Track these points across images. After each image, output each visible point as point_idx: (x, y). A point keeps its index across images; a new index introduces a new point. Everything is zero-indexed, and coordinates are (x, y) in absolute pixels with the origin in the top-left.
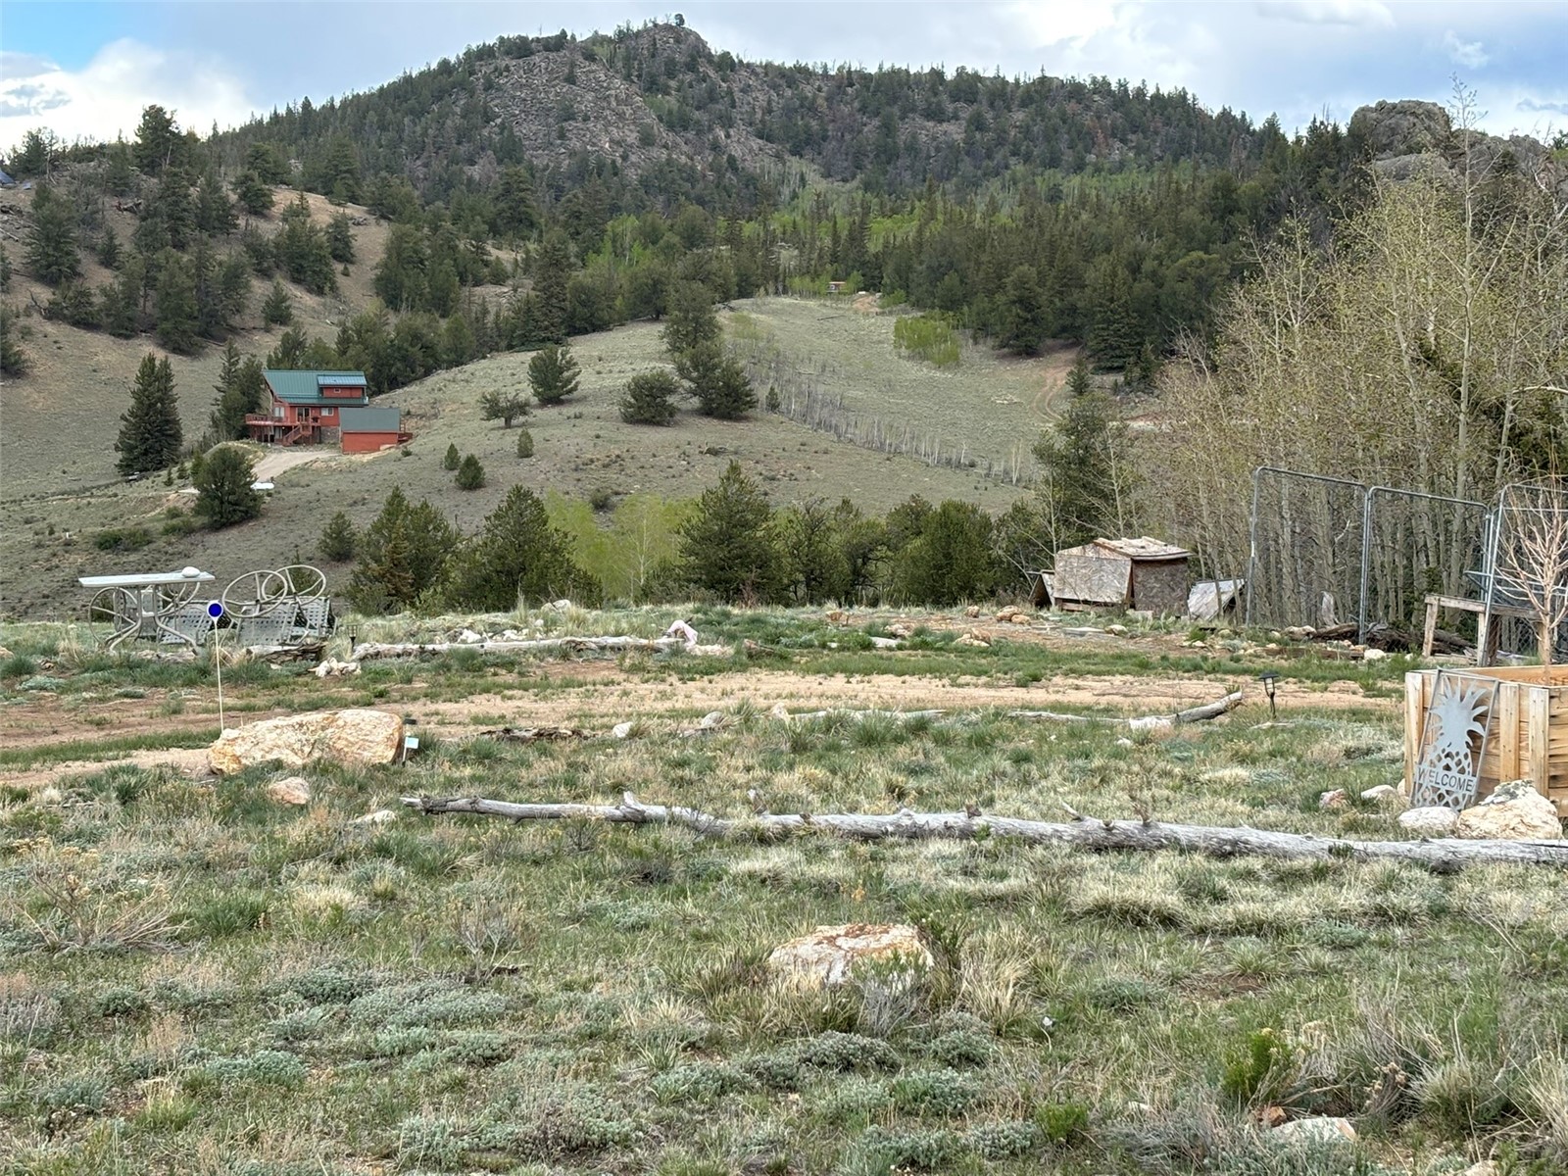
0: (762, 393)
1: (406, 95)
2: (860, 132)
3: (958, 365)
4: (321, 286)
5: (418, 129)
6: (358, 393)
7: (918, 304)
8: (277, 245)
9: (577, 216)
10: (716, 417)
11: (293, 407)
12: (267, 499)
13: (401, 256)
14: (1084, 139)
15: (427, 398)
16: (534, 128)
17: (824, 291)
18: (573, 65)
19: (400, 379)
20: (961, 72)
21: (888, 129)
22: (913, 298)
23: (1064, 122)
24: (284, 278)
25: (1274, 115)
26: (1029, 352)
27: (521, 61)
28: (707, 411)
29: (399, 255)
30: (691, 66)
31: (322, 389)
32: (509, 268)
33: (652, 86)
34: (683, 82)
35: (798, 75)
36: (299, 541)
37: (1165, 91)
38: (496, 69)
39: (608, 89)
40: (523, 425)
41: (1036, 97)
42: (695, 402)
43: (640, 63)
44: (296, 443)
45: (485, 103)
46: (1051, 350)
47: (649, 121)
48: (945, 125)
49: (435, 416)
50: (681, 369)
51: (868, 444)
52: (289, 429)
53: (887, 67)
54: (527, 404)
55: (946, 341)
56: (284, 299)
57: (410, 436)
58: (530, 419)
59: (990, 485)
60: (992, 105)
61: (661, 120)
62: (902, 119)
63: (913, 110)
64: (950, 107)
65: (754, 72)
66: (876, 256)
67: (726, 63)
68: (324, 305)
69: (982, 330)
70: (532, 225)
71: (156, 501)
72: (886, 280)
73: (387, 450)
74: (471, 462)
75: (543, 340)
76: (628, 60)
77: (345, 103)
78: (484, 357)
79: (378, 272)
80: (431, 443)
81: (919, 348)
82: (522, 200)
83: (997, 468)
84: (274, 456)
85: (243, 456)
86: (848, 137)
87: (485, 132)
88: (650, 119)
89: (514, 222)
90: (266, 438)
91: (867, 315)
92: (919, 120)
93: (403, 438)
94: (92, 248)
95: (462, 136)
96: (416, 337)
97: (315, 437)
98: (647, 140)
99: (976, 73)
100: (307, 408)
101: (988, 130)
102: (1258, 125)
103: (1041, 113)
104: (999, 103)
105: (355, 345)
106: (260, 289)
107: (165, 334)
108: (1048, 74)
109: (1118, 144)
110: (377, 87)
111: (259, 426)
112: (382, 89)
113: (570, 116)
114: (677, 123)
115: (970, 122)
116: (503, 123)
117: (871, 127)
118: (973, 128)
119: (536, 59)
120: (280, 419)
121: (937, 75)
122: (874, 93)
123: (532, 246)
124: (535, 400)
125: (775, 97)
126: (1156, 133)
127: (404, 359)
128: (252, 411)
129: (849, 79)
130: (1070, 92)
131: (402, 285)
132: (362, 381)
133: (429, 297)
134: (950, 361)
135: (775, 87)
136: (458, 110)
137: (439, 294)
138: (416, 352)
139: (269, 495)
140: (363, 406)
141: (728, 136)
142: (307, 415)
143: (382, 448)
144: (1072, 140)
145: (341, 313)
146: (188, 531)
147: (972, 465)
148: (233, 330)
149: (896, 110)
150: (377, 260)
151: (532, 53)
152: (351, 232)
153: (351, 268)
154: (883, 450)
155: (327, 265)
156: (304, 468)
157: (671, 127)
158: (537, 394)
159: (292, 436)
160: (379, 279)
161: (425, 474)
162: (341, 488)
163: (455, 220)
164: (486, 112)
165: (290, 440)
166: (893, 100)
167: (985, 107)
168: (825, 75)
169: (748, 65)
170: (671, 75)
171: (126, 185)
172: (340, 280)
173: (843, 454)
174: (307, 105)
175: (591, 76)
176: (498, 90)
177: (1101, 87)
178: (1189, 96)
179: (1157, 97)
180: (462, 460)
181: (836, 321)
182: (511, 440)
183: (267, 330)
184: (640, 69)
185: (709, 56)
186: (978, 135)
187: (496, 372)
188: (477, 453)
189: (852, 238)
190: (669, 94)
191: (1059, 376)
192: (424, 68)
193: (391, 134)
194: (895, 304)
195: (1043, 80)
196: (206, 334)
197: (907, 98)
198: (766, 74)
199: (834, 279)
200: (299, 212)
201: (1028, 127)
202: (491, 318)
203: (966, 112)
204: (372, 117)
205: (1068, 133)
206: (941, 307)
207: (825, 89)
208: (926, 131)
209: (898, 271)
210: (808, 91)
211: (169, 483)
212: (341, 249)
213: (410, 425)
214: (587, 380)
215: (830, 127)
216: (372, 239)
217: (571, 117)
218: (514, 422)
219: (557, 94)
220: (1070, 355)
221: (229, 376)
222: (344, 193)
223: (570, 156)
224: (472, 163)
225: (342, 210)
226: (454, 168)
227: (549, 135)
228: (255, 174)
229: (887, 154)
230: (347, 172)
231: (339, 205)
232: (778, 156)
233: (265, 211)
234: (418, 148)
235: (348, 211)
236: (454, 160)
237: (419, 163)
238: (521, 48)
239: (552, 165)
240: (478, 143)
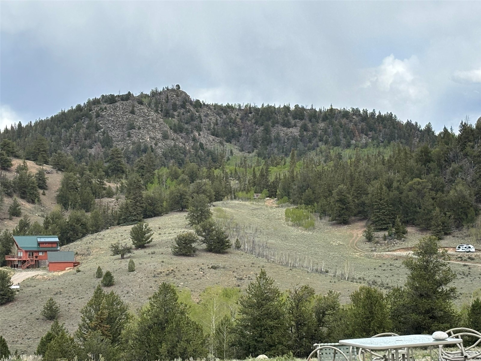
0: (233, 241)
1: (63, 120)
2: (255, 132)
3: (314, 228)
4: (33, 199)
5: (68, 134)
6: (55, 245)
7: (294, 203)
8: (14, 183)
9: (142, 168)
10: (213, 252)
11: (26, 252)
12: (17, 293)
14: (350, 134)
15: (84, 246)
16: (117, 133)
17: (252, 198)
18: (133, 106)
19: (71, 239)
20: (297, 106)
21: (267, 131)
22: (291, 200)
23: (341, 127)
24: (18, 196)
25: (430, 123)
26: (345, 222)
27: (111, 105)
28: (210, 250)
29: (67, 185)
30: (183, 106)
31: (39, 243)
32: (114, 190)
33: (167, 115)
34: (180, 113)
35: (227, 109)
36: (32, 311)
37: (383, 113)
38: (101, 109)
39: (148, 116)
40: (129, 257)
41: (329, 117)
42: (204, 246)
43: (162, 105)
44: (28, 268)
45: (97, 122)
46: (354, 221)
47: (166, 129)
48: (291, 129)
49: (89, 254)
50: (197, 231)
51: (281, 263)
52: (25, 261)
53: (265, 105)
54: (131, 248)
55: (308, 218)
56: (18, 206)
57: (79, 263)
58: (132, 255)
59: (336, 280)
60: (310, 121)
61: (171, 129)
62: (273, 126)
63: (278, 123)
64: (293, 122)
65: (210, 108)
66: (273, 182)
67: (198, 105)
68: (35, 208)
69: (323, 213)
70: (123, 172)
72: (278, 192)
73: (69, 270)
74: (108, 274)
75: (134, 221)
76: (156, 104)
77: (36, 124)
78: (108, 229)
79: (58, 193)
80: (89, 266)
81: (297, 222)
82: (119, 162)
83: (339, 273)
84: (18, 273)
85: (7, 274)
86: (250, 134)
87: (97, 135)
88: (167, 128)
89: (115, 171)
90: (14, 266)
91: (271, 208)
92: (280, 127)
93: (76, 264)
95: (87, 136)
96: (78, 220)
97: (36, 265)
98: (165, 137)
99: (303, 107)
100: (33, 252)
101: (310, 131)
102: (423, 128)
103: (331, 123)
104: (313, 120)
105: (51, 224)
106: (7, 202)
108: (334, 108)
109: (364, 136)
110: (50, 117)
111: (11, 261)
112: (52, 118)
114: (178, 129)
115: (301, 128)
116: (104, 131)
117: (260, 130)
118: (303, 130)
119: (118, 104)
120: (20, 258)
121: (287, 108)
122: (261, 116)
123: (124, 181)
124: (134, 246)
125: (219, 118)
126: (380, 131)
127: (73, 230)
128: (7, 254)
129: (249, 111)
130: (343, 115)
131: (69, 198)
132: (57, 240)
133: (80, 203)
134: (311, 227)
135: (219, 114)
136: (85, 126)
137: (85, 202)
138: (78, 227)
139: (18, 291)
140: (57, 250)
141: (199, 135)
142: (33, 255)
143: (66, 269)
144: (345, 135)
145: (42, 211)
147: (327, 272)
149: (270, 123)
150: (58, 188)
151: (116, 102)
152: (46, 176)
153: (46, 192)
154: (288, 266)
155: (36, 190)
156: (32, 279)
157: (175, 131)
158: (134, 244)
159: (26, 265)
160: (58, 196)
161: (87, 280)
162: (50, 287)
163: (90, 170)
164: (97, 126)
165: (25, 267)
166: (269, 119)
167: (307, 121)
168: (240, 109)
169: (207, 105)
170: (175, 110)
172: (42, 197)
173: (271, 268)
174: (20, 125)
175: (141, 111)
176: (102, 117)
177: (356, 112)
178: (393, 116)
179: (380, 116)
180: (104, 274)
181: (258, 210)
182: (125, 264)
183: (11, 219)
184: (162, 107)
185: (191, 102)
186: (305, 133)
187: (115, 235)
188: (109, 270)
189: (262, 175)
190: (174, 118)
191: (359, 232)
192: (70, 108)
193: (56, 136)
194: (284, 202)
195: (332, 110)
197: (275, 118)
198: (215, 109)
199: (256, 193)
200: (23, 168)
201: (326, 129)
202: (110, 211)
203: (300, 123)
204: (48, 129)
205: (343, 132)
206: (305, 204)
207: (240, 115)
208: (283, 131)
209: (284, 189)
210: (233, 116)
212: (42, 184)
213: (78, 259)
214: (156, 238)
215: (243, 130)
216: (55, 179)
217: (133, 128)
218: (125, 256)
219: (127, 119)
220: (363, 223)
222: (42, 160)
223: (133, 144)
224: (91, 148)
225: (41, 167)
226: (84, 150)
227: (124, 135)
228: (4, 152)
229: (267, 141)
230: (43, 151)
231: (40, 165)
232: (221, 143)
233: (9, 168)
234: (68, 142)
235: (44, 168)
236: (83, 147)
237: (68, 148)
238: (111, 100)
239: (125, 148)
240: (94, 139)
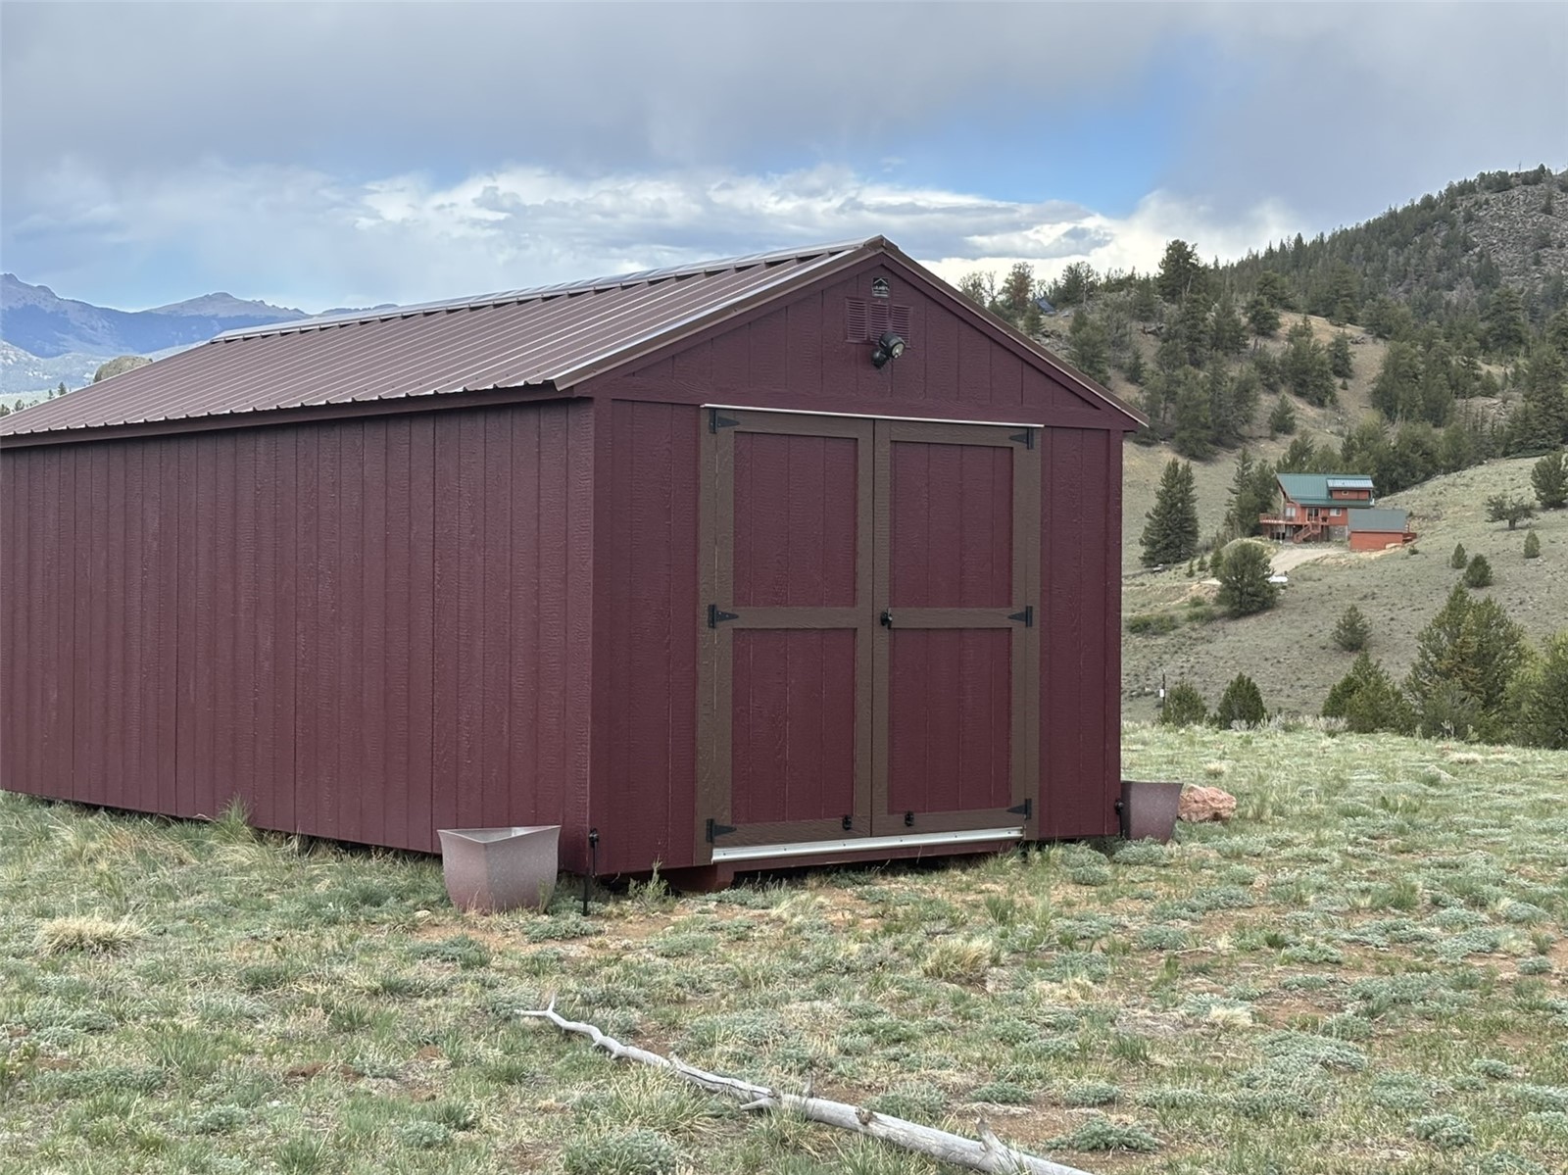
1: (1392, 229)
4: (1320, 397)
5: (1401, 259)
6: (1365, 496)
8: (1283, 363)
9: (1564, 332)
11: (1303, 507)
12: (1282, 591)
13: (1396, 371)
15: (1427, 500)
16: (1511, 256)
18: (1550, 197)
19: (1400, 483)
24: (1289, 392)
27: (1500, 195)
29: (1395, 369)
31: (1331, 491)
32: (1499, 381)
36: (1314, 632)
38: (1476, 203)
40: (1527, 527)
44: (1306, 540)
45: (1465, 233)
49: (1438, 518)
52: (1300, 527)
54: (1532, 507)
56: (1289, 411)
57: (1414, 536)
58: (1534, 522)
68: (1325, 416)
70: (1521, 341)
71: (1180, 591)
73: (1393, 548)
74: (1479, 561)
75: (1540, 448)
77: (1334, 239)
78: (1481, 463)
79: (1374, 386)
80: (1437, 542)
82: (1513, 319)
84: (1285, 552)
85: (1262, 551)
87: (1464, 261)
89: (1505, 339)
90: (1277, 536)
93: (1408, 537)
94: (1120, 367)
95: (1443, 264)
96: (1417, 444)
97: (1324, 536)
100: (1317, 508)
105: (1356, 453)
106: (1267, 402)
107: (1183, 441)
110: (1363, 223)
111: (1271, 525)
112: (1368, 224)
113: (1544, 242)
116: (1481, 252)
119: (1515, 192)
120: (1291, 519)
123: (1521, 361)
124: (1538, 503)
127: (1405, 464)
128: (1264, 511)
131: (1397, 397)
132: (1369, 484)
133: (1423, 408)
136: (1439, 241)
137: (1432, 405)
138: (1417, 458)
139: (1284, 588)
140: (1369, 507)
142: (1317, 515)
143: (1388, 546)
145: (1340, 423)
146: (1209, 618)
148: (1242, 438)
150: (1374, 375)
151: (1511, 187)
152: (1350, 350)
153: (1349, 383)
155: (1328, 379)
156: (1315, 564)
158: (1539, 497)
159: (1303, 534)
160: (1375, 392)
161: (1433, 572)
162: (1352, 583)
163: (1448, 337)
164: (1465, 242)
165: (1301, 538)
171: (1151, 311)
172: (1340, 393)
174: (1299, 240)
176: (1477, 222)
180: (1470, 560)
182: (1517, 541)
183: (1273, 439)
187: (1496, 477)
188: (1484, 553)
192: (1408, 204)
193: (1376, 264)
196: (1218, 442)
200: (1305, 331)
202: (1487, 426)
204: (1359, 249)
211: (1191, 574)
212: (1341, 365)
213: (1414, 526)
216: (1370, 356)
217: (1547, 244)
218: (1518, 524)
219: (1534, 224)
221: (1243, 480)
222: (1344, 315)
223: (1545, 281)
224: (1451, 288)
225: (1341, 330)
226: (1434, 293)
227: (1525, 261)
228: (1265, 299)
230: (1346, 296)
231: (1339, 325)
233: (1272, 333)
234: (1400, 277)
235: (1347, 331)
236: (1435, 286)
237: (1400, 289)
238: (1501, 183)
239: (1527, 289)
240: (1457, 270)
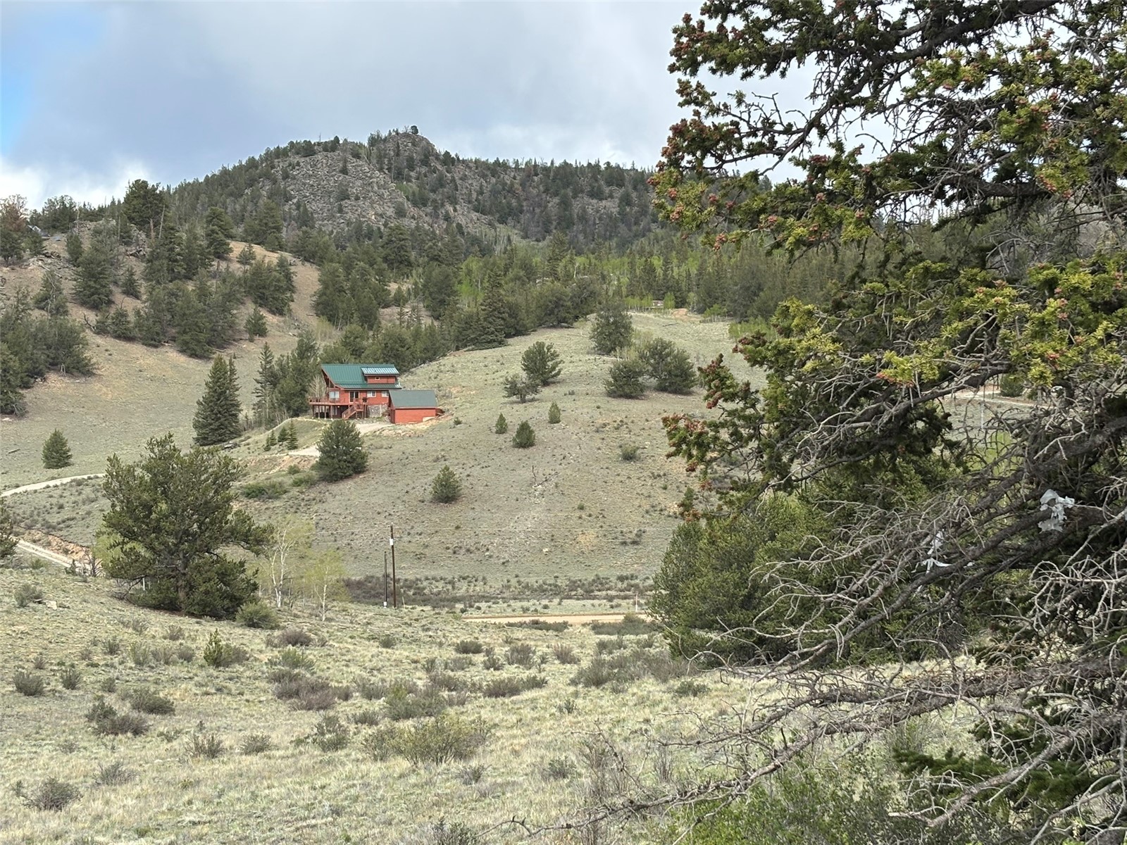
1: (226, 182)
2: (546, 207)
5: (238, 206)
16: (320, 206)
18: (345, 161)
20: (609, 165)
21: (565, 204)
27: (307, 159)
30: (425, 162)
33: (399, 176)
34: (420, 173)
35: (497, 169)
38: (290, 165)
39: (371, 178)
43: (389, 161)
45: (285, 188)
47: (401, 200)
48: (604, 202)
53: (557, 161)
60: (635, 188)
61: (408, 199)
62: (575, 197)
63: (582, 191)
64: (607, 190)
65: (468, 166)
67: (448, 160)
76: (380, 159)
86: (538, 210)
87: (286, 208)
88: (402, 199)
92: (586, 199)
98: (401, 213)
99: (618, 166)
101: (635, 205)
104: (640, 187)
112: (207, 179)
113: (344, 196)
114: (419, 201)
115: (621, 200)
116: (298, 202)
117: (553, 203)
118: (624, 203)
119: (318, 157)
121: (594, 167)
122: (554, 180)
125: (484, 183)
129: (533, 170)
135: (484, 176)
136: (265, 193)
141: (455, 210)
149: (569, 192)
151: (315, 153)
157: (415, 204)
164: (285, 195)
166: (567, 185)
167: (630, 189)
168: (517, 168)
169: (464, 161)
170: (411, 168)
175: (359, 169)
176: (293, 178)
184: (390, 163)
185: (437, 156)
186: (628, 209)
190: (411, 181)
192: (237, 164)
197: (576, 183)
198: (477, 168)
203: (619, 193)
204: (203, 198)
207: (518, 178)
208: (593, 206)
210: (507, 179)
215: (524, 204)
217: (346, 197)
219: (336, 182)
223: (348, 225)
227: (332, 210)
229: (566, 223)
232: (490, 224)
238: (307, 150)
239: (335, 231)
